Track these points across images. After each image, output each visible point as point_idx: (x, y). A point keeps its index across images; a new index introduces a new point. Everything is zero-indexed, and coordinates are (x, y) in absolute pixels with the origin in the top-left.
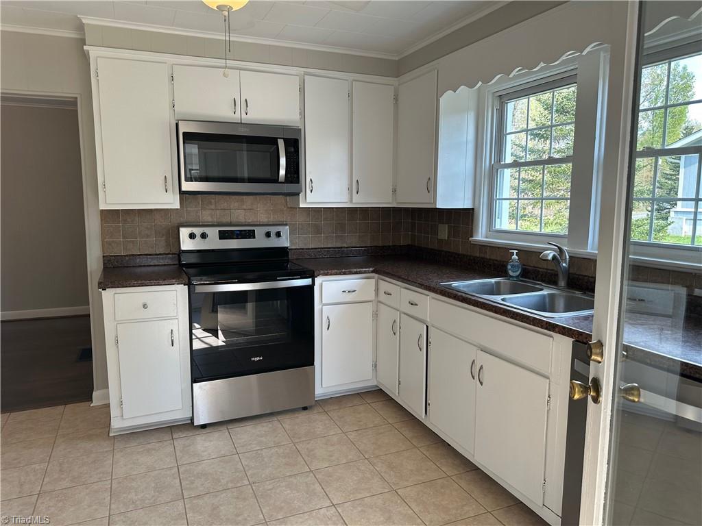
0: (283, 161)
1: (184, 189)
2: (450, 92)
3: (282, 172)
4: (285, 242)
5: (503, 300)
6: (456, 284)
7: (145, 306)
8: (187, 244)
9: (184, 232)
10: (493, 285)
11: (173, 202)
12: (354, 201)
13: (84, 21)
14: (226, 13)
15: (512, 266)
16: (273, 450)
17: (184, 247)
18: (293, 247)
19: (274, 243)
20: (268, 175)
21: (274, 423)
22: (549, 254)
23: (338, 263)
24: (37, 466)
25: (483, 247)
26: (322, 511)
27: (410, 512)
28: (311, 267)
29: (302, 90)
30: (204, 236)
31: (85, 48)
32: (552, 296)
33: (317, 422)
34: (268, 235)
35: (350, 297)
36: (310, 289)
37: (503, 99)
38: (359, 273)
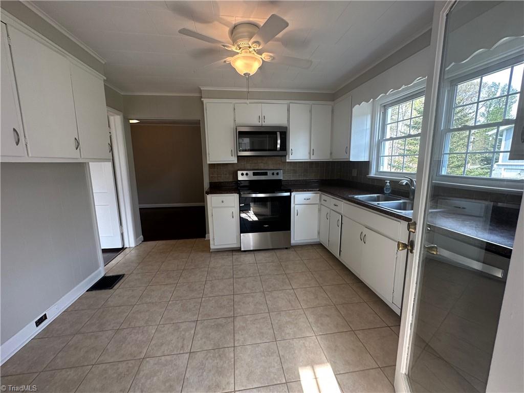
0: (279, 142)
1: (239, 155)
2: (358, 105)
3: (279, 146)
4: (281, 177)
5: (378, 204)
6: (356, 197)
7: (223, 202)
8: (240, 178)
9: (239, 173)
10: (375, 198)
11: (234, 160)
12: (311, 158)
13: (202, 89)
14: (247, 77)
15: (386, 189)
16: (271, 263)
17: (239, 179)
18: (284, 179)
19: (275, 177)
20: (273, 148)
21: (272, 253)
22: (403, 182)
23: (303, 186)
24: (184, 260)
25: (373, 179)
26: (288, 291)
27: (327, 296)
28: (289, 188)
29: (288, 110)
30: (247, 174)
31: (202, 99)
32: (405, 203)
33: (291, 254)
34: (273, 174)
35: (307, 202)
36: (289, 197)
37: (385, 107)
38: (312, 191)
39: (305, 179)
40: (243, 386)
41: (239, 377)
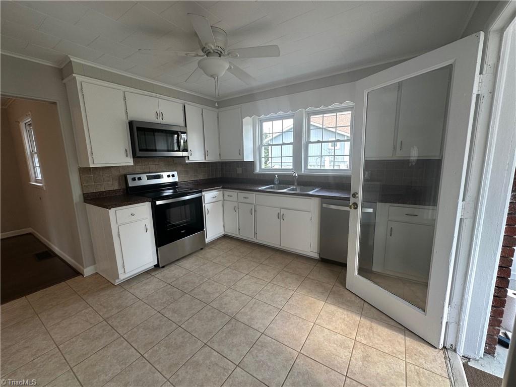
1: (138, 155)
2: (248, 117)
7: (132, 215)
9: (130, 178)
11: (130, 162)
12: (207, 159)
13: (71, 59)
15: (276, 181)
17: (130, 185)
19: (171, 180)
25: (259, 175)
26: (245, 277)
30: (139, 179)
31: (74, 75)
34: (169, 176)
35: (214, 200)
36: (200, 198)
37: (261, 122)
38: (216, 189)
39: (196, 179)
40: (300, 346)
41: (291, 344)
